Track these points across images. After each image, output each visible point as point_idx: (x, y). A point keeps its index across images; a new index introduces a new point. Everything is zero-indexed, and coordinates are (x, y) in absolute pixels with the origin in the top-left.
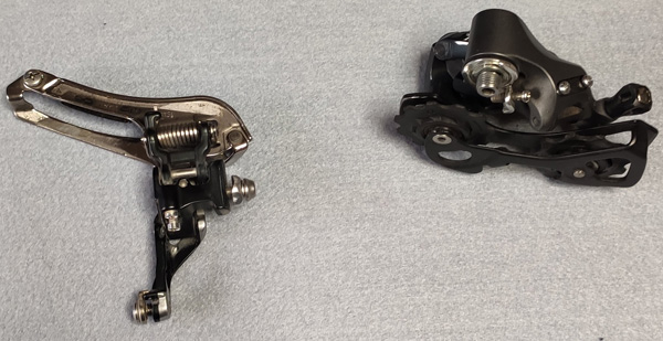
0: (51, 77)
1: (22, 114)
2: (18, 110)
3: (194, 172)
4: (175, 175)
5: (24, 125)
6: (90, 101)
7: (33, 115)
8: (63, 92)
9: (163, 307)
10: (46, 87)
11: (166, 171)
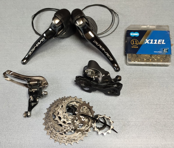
0: (11, 72)
1: (6, 79)
2: (5, 78)
3: (36, 90)
4: (33, 90)
5: (6, 81)
6: (18, 76)
7: (8, 79)
8: (14, 74)
9: (29, 114)
10: (10, 73)
11: (31, 89)
